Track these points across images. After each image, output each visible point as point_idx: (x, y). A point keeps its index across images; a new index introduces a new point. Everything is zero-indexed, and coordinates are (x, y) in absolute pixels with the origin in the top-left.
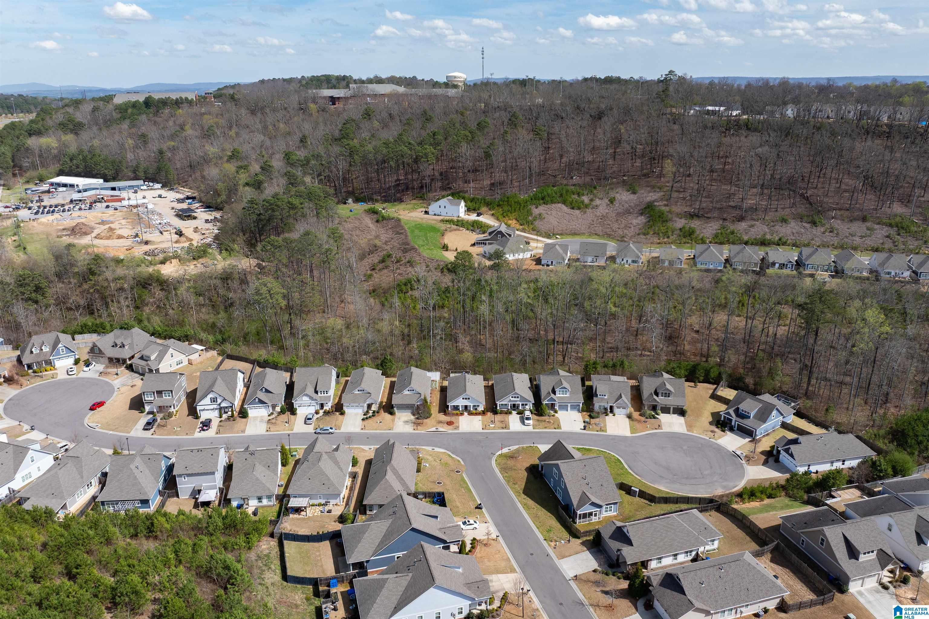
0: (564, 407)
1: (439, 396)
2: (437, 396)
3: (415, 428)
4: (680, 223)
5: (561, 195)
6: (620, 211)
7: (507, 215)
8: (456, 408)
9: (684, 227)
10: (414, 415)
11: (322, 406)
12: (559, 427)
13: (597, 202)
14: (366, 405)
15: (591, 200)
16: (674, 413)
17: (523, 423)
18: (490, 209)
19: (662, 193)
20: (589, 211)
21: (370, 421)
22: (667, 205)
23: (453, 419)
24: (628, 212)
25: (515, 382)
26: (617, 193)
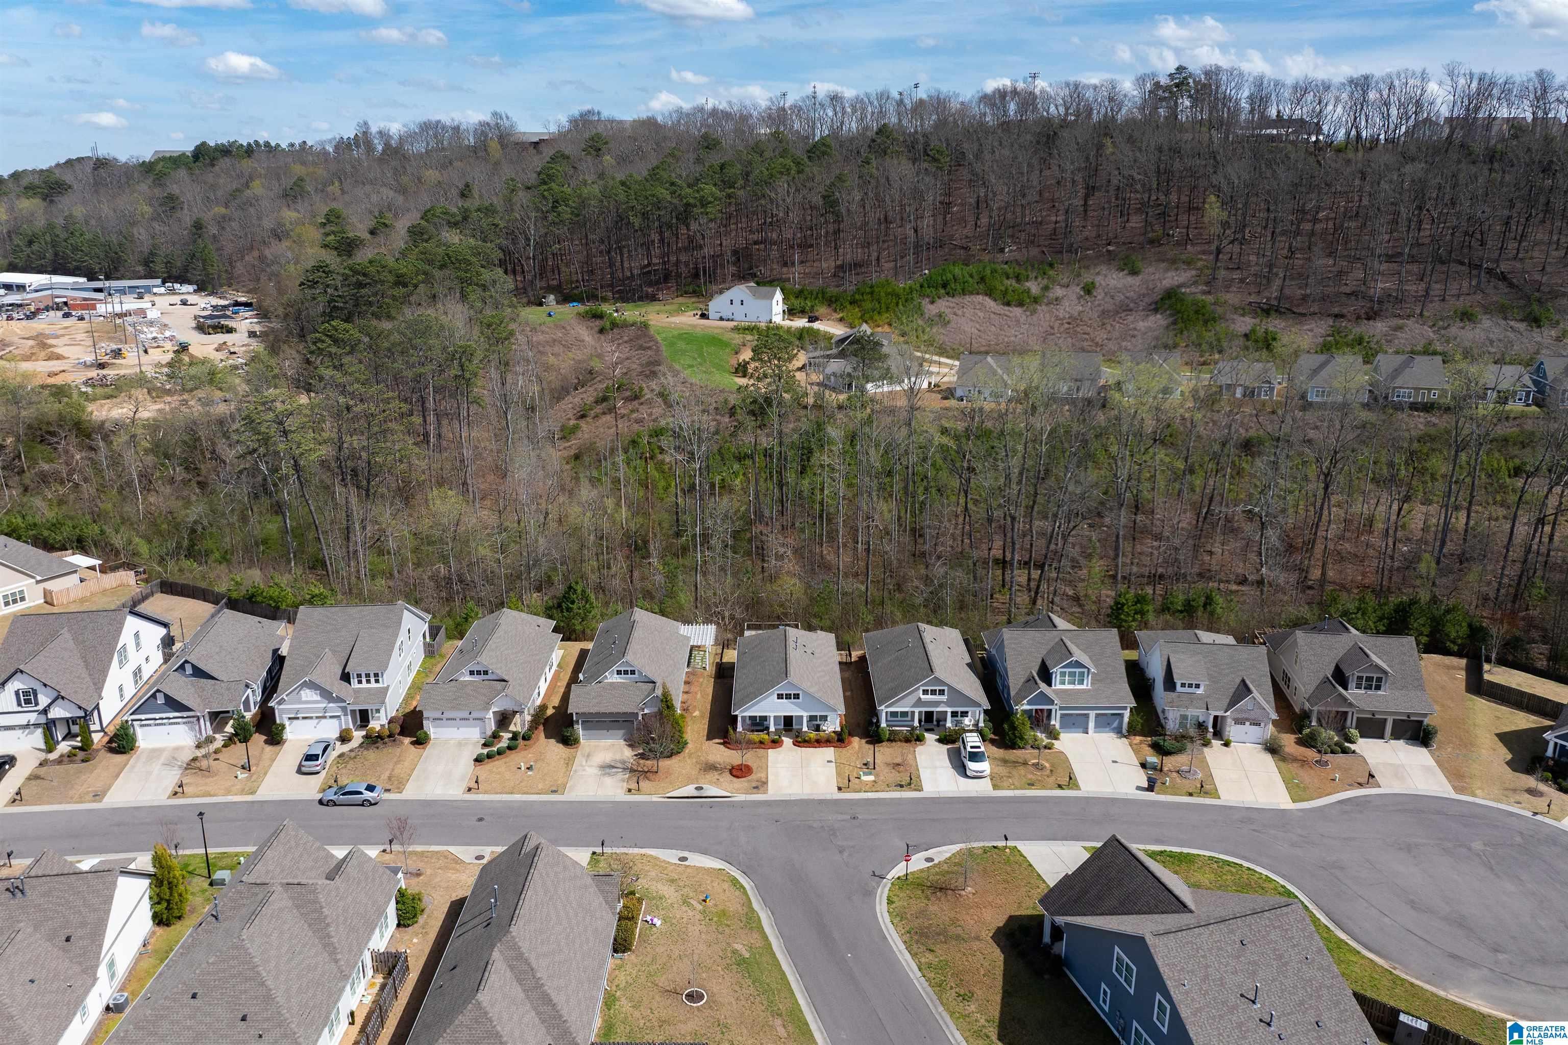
0: (1077, 722)
1: (710, 690)
2: (705, 690)
3: (634, 786)
4: (1244, 324)
5: (983, 279)
6: (1109, 306)
7: (872, 318)
8: (759, 724)
9: (1253, 331)
10: (631, 746)
11: (364, 717)
12: (1072, 782)
13: (1059, 292)
14: (490, 715)
15: (1046, 288)
16: (1396, 736)
17: (962, 770)
18: (835, 311)
19: (1194, 272)
20: (1042, 309)
21: (498, 765)
22: (1209, 293)
23: (749, 757)
24: (1125, 309)
25: (930, 647)
26: (1098, 274)
